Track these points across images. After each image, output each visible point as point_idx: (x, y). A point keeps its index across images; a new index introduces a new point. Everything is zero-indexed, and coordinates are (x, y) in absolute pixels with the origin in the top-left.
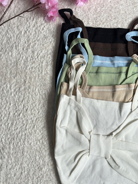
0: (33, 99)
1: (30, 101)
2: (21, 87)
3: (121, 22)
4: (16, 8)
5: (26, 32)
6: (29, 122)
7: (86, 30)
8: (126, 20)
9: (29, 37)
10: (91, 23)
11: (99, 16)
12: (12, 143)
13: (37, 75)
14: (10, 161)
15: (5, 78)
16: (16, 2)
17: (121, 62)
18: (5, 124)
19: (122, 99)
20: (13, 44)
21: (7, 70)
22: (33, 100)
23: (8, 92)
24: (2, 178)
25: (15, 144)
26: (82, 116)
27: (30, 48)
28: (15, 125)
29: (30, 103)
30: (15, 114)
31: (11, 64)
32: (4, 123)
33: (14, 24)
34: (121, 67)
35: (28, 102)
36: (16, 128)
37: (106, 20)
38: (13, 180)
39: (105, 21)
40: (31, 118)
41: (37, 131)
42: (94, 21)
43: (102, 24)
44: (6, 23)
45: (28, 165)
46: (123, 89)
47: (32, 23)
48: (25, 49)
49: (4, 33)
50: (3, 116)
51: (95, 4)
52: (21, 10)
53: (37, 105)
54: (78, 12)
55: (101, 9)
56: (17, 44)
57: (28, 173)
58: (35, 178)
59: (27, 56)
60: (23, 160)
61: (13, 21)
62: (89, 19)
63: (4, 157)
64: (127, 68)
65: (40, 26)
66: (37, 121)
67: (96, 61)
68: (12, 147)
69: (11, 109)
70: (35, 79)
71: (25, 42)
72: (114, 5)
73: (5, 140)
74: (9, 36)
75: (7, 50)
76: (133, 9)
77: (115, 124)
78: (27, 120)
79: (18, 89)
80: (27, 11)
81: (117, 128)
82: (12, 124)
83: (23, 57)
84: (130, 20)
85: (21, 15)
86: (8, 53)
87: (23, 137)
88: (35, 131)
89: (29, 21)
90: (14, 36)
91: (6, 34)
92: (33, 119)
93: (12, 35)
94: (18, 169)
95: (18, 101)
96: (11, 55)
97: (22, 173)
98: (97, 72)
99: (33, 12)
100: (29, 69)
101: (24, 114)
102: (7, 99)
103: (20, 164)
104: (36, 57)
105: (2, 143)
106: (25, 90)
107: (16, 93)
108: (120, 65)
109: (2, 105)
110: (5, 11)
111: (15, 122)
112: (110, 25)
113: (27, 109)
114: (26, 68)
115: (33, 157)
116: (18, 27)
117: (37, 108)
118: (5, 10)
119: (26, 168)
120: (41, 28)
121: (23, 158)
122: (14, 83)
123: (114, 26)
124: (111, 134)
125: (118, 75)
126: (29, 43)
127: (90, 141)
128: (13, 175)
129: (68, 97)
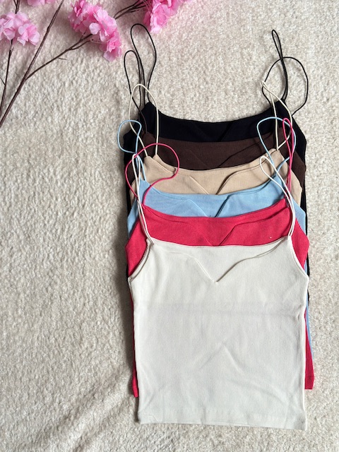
0: (91, 187)
1: (87, 190)
2: (72, 170)
4: (53, 47)
5: (72, 82)
6: (89, 225)
9: (77, 90)
12: (65, 260)
13: (96, 150)
14: (64, 288)
15: (45, 159)
16: (52, 36)
18: (51, 231)
20: (53, 104)
21: (46, 147)
22: (93, 189)
23: (51, 180)
24: (54, 315)
25: (69, 260)
27: (80, 108)
28: (68, 232)
29: (88, 194)
30: (65, 213)
31: (52, 136)
32: (49, 230)
33: (52, 71)
35: (85, 193)
36: (69, 235)
37: (198, 51)
38: (72, 316)
40: (92, 218)
41: (104, 237)
42: (180, 55)
44: (39, 71)
45: (94, 292)
47: (80, 68)
48: (72, 110)
49: (37, 88)
50: (48, 218)
51: (179, 27)
52: (61, 48)
53: (100, 196)
56: (59, 102)
57: (95, 303)
58: (106, 309)
59: (77, 120)
60: (84, 284)
61: (50, 67)
63: (56, 283)
65: (93, 71)
66: (102, 220)
68: (65, 266)
69: (58, 206)
70: (93, 155)
71: (73, 99)
73: (54, 256)
74: (46, 91)
75: (45, 114)
76: (240, 29)
78: (86, 222)
79: (67, 174)
80: (71, 49)
82: (63, 230)
83: (70, 123)
85: (61, 57)
86: (46, 119)
87: (82, 249)
88: (100, 238)
89: (76, 65)
90: (53, 91)
91: (41, 90)
92: (94, 219)
93: (50, 90)
94: (78, 299)
95: (68, 192)
96: (52, 122)
97: (84, 304)
99: (80, 50)
100: (82, 140)
101: (81, 213)
102: (51, 191)
103: (80, 290)
104: (92, 121)
105: (50, 261)
106: (78, 174)
107: (65, 181)
109: (44, 201)
110: (35, 53)
111: (67, 227)
113: (85, 203)
114: (77, 140)
115: (100, 278)
116: (58, 76)
117: (100, 201)
118: (36, 51)
119: (91, 297)
120: (96, 74)
121: (85, 280)
122: (59, 165)
126: (78, 100)
128: (71, 309)
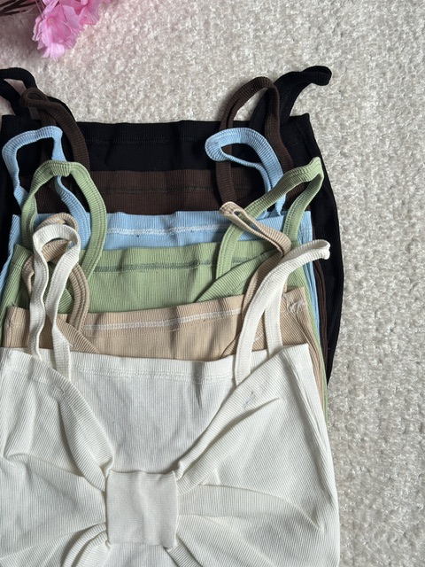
3: (194, 100)
7: (79, 133)
8: (208, 94)
10: (99, 110)
11: (123, 87)
17: (194, 228)
19: (200, 348)
26: (76, 413)
34: (197, 244)
39: (143, 99)
43: (132, 111)
46: (203, 316)
54: (54, 76)
55: (127, 62)
62: (90, 97)
64: (213, 245)
67: (116, 230)
72: (169, 46)
77: (183, 433)
81: (189, 443)
84: (222, 93)
98: (121, 268)
108: (194, 239)
112: (160, 114)
123: (171, 116)
124: (174, 466)
125: (187, 271)
127: (105, 494)
129: (27, 357)
